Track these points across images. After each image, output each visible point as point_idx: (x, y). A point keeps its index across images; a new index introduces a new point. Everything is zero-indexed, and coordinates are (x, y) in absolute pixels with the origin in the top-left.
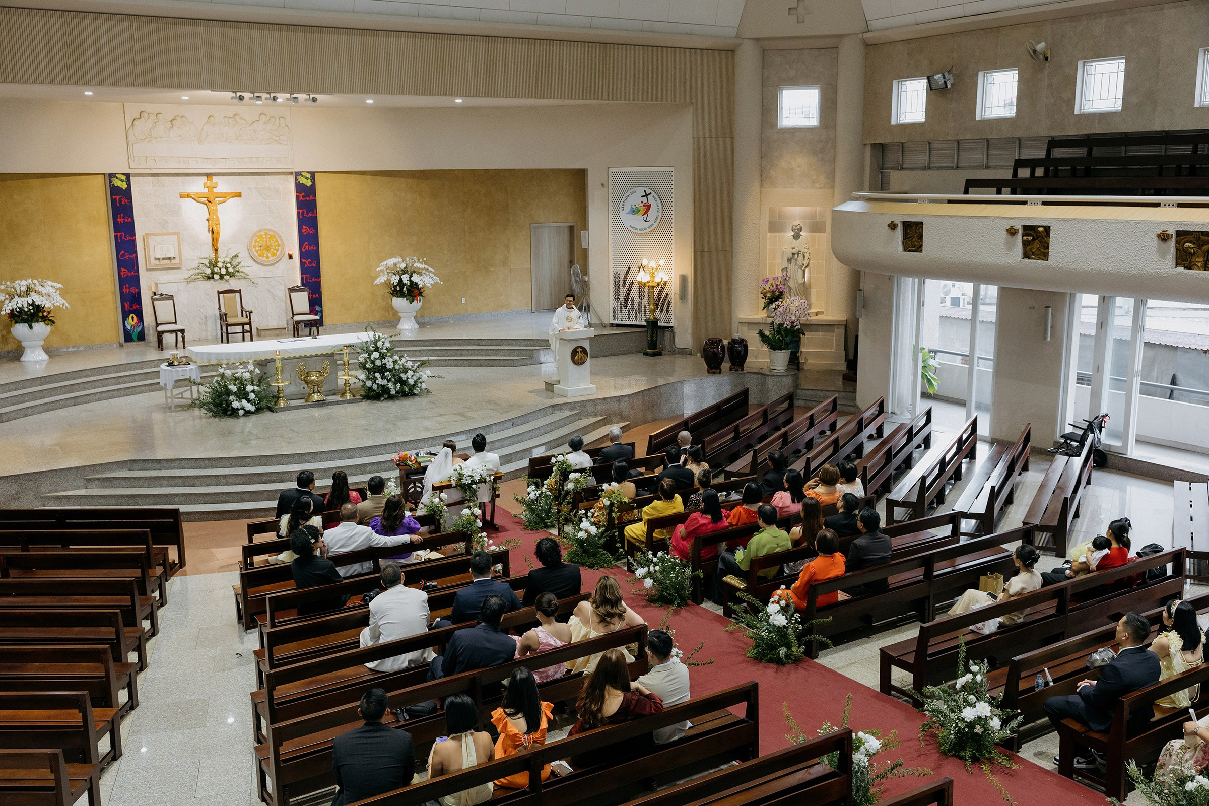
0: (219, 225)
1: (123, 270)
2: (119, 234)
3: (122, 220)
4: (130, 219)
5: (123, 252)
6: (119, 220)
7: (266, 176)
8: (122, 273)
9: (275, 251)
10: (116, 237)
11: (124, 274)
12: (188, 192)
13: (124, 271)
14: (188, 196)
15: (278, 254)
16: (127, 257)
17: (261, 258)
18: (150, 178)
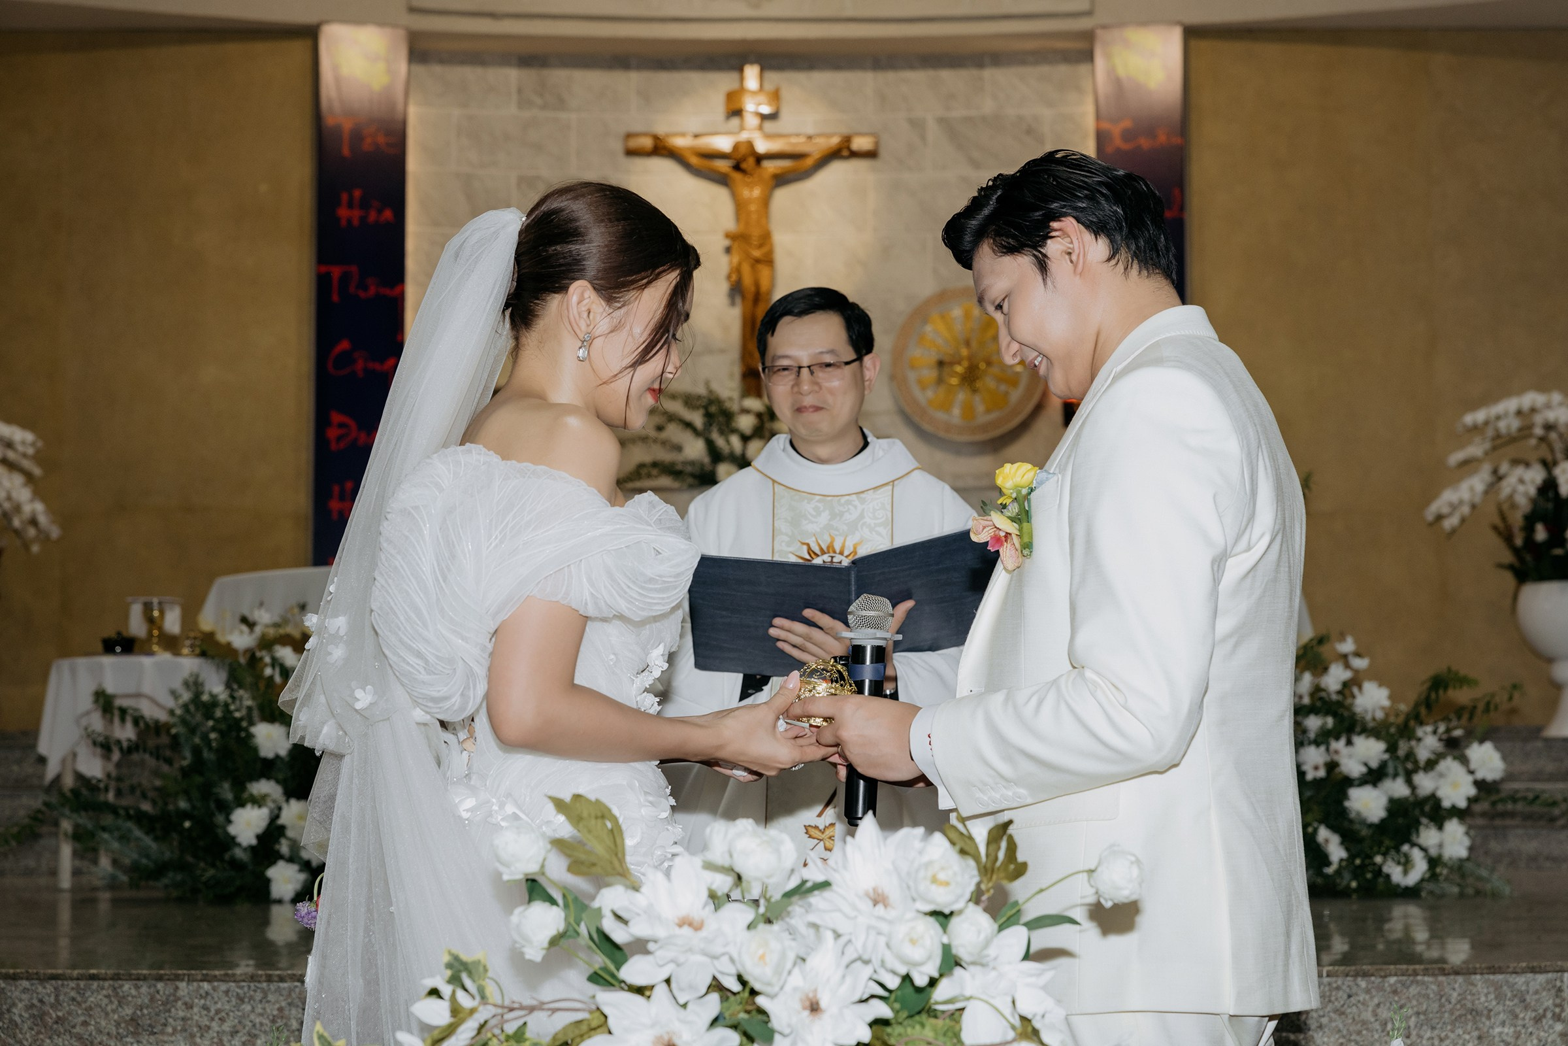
0: (768, 260)
1: (336, 417)
2: (336, 272)
3: (356, 214)
4: (388, 214)
5: (345, 345)
6: (343, 213)
7: (988, 73)
8: (332, 433)
9: (1003, 387)
10: (323, 285)
11: (339, 438)
12: (661, 129)
13: (342, 425)
14: (660, 149)
15: (1015, 395)
16: (360, 365)
17: (940, 415)
18: (513, 74)
